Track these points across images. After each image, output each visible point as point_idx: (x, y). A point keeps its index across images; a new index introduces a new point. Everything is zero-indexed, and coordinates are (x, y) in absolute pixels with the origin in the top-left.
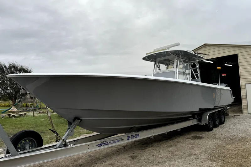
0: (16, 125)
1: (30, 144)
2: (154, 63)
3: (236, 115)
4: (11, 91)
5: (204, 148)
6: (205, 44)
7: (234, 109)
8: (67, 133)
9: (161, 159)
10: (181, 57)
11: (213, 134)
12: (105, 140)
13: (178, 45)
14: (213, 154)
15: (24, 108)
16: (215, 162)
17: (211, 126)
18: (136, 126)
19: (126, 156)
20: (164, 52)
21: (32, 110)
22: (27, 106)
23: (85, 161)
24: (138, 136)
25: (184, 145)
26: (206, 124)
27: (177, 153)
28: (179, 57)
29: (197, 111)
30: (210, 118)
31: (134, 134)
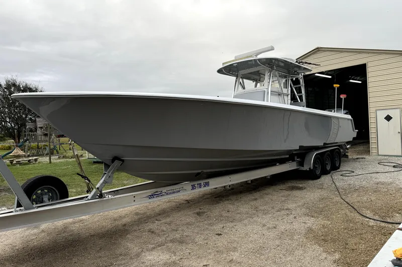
0: (24, 176)
1: (49, 195)
2: (235, 78)
3: (361, 157)
4: (11, 124)
5: (303, 201)
6: (318, 48)
8: (103, 179)
9: (239, 215)
10: (275, 69)
11: (320, 183)
12: (159, 190)
13: (272, 49)
14: (314, 209)
15: (34, 152)
16: (314, 217)
17: (318, 172)
18: (205, 171)
19: (189, 213)
20: (252, 60)
21: (47, 154)
22: (38, 148)
23: (130, 220)
24: (207, 184)
25: (275, 198)
26: (310, 168)
27: (262, 208)
28: (272, 68)
29: (296, 150)
30: (317, 161)
31: (202, 182)
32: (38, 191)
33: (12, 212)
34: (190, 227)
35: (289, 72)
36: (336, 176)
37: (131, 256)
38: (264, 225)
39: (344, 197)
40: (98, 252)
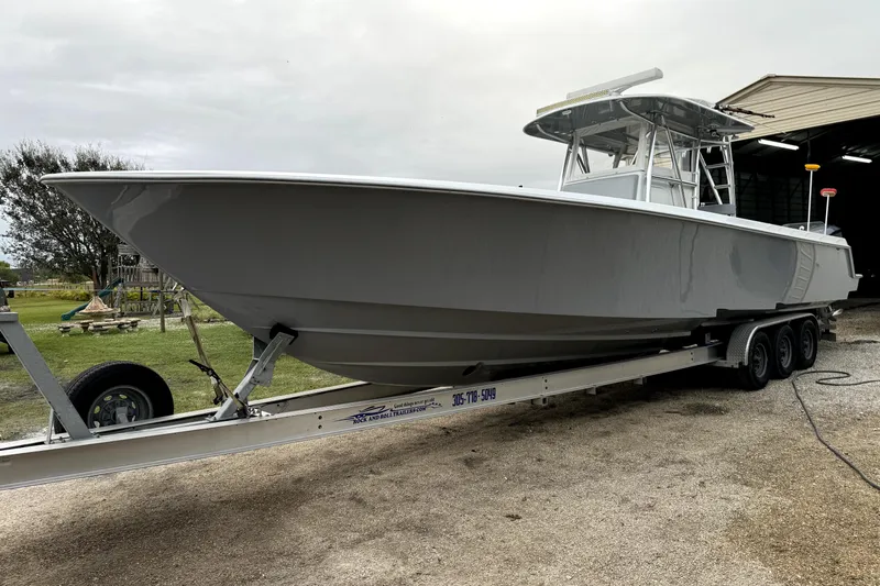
1: (130, 407)
2: (566, 146)
3: (866, 338)
4: (88, 247)
5: (722, 443)
6: (769, 78)
7: (863, 319)
8: (250, 375)
9: (564, 471)
10: (664, 122)
11: (766, 398)
12: (378, 403)
13: (658, 75)
14: (750, 463)
15: (134, 306)
16: (751, 485)
17: (761, 373)
18: (487, 363)
19: (448, 459)
20: (607, 102)
21: (158, 313)
22: (142, 298)
23: (313, 469)
24: (490, 394)
25: (653, 431)
26: (741, 364)
27: (621, 456)
28: (656, 121)
29: (710, 319)
30: (759, 346)
31: (479, 389)
32: (105, 396)
33: (42, 443)
34: (445, 494)
35: (697, 133)
36: (805, 382)
37: (304, 559)
38: (625, 500)
39: (825, 437)
40: (232, 542)
